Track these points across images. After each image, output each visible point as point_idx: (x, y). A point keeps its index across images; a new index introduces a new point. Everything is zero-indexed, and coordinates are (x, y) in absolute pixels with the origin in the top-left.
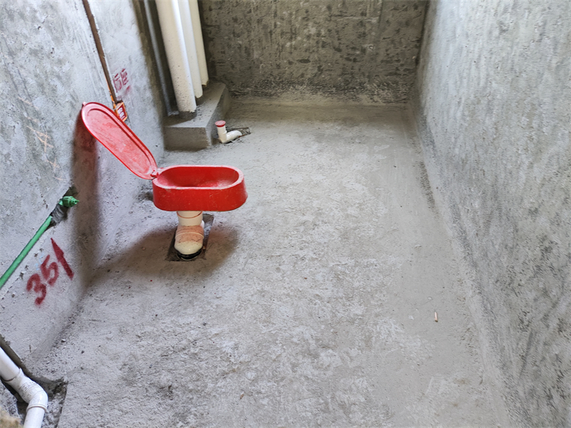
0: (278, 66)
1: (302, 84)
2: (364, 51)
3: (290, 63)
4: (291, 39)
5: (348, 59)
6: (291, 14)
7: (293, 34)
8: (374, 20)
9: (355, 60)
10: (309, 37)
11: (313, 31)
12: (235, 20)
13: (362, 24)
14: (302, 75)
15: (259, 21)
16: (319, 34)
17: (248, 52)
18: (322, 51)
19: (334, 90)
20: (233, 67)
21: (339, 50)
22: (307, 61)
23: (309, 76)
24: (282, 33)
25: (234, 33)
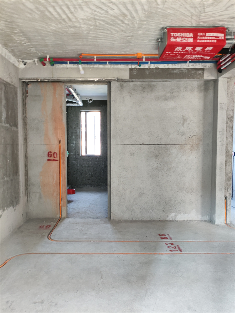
0: (83, 181)
1: (88, 185)
2: (101, 177)
3: (86, 180)
4: (86, 175)
5: (98, 179)
6: (86, 170)
7: (86, 174)
8: (103, 171)
9: (99, 179)
10: (90, 174)
11: (90, 173)
12: (74, 171)
13: (100, 172)
14: (88, 183)
15: (79, 172)
16: (91, 174)
17: (76, 178)
18: (93, 177)
19: (95, 186)
20: (73, 181)
21: (96, 177)
22: (89, 179)
23: (90, 183)
24: (84, 174)
25: (74, 174)
